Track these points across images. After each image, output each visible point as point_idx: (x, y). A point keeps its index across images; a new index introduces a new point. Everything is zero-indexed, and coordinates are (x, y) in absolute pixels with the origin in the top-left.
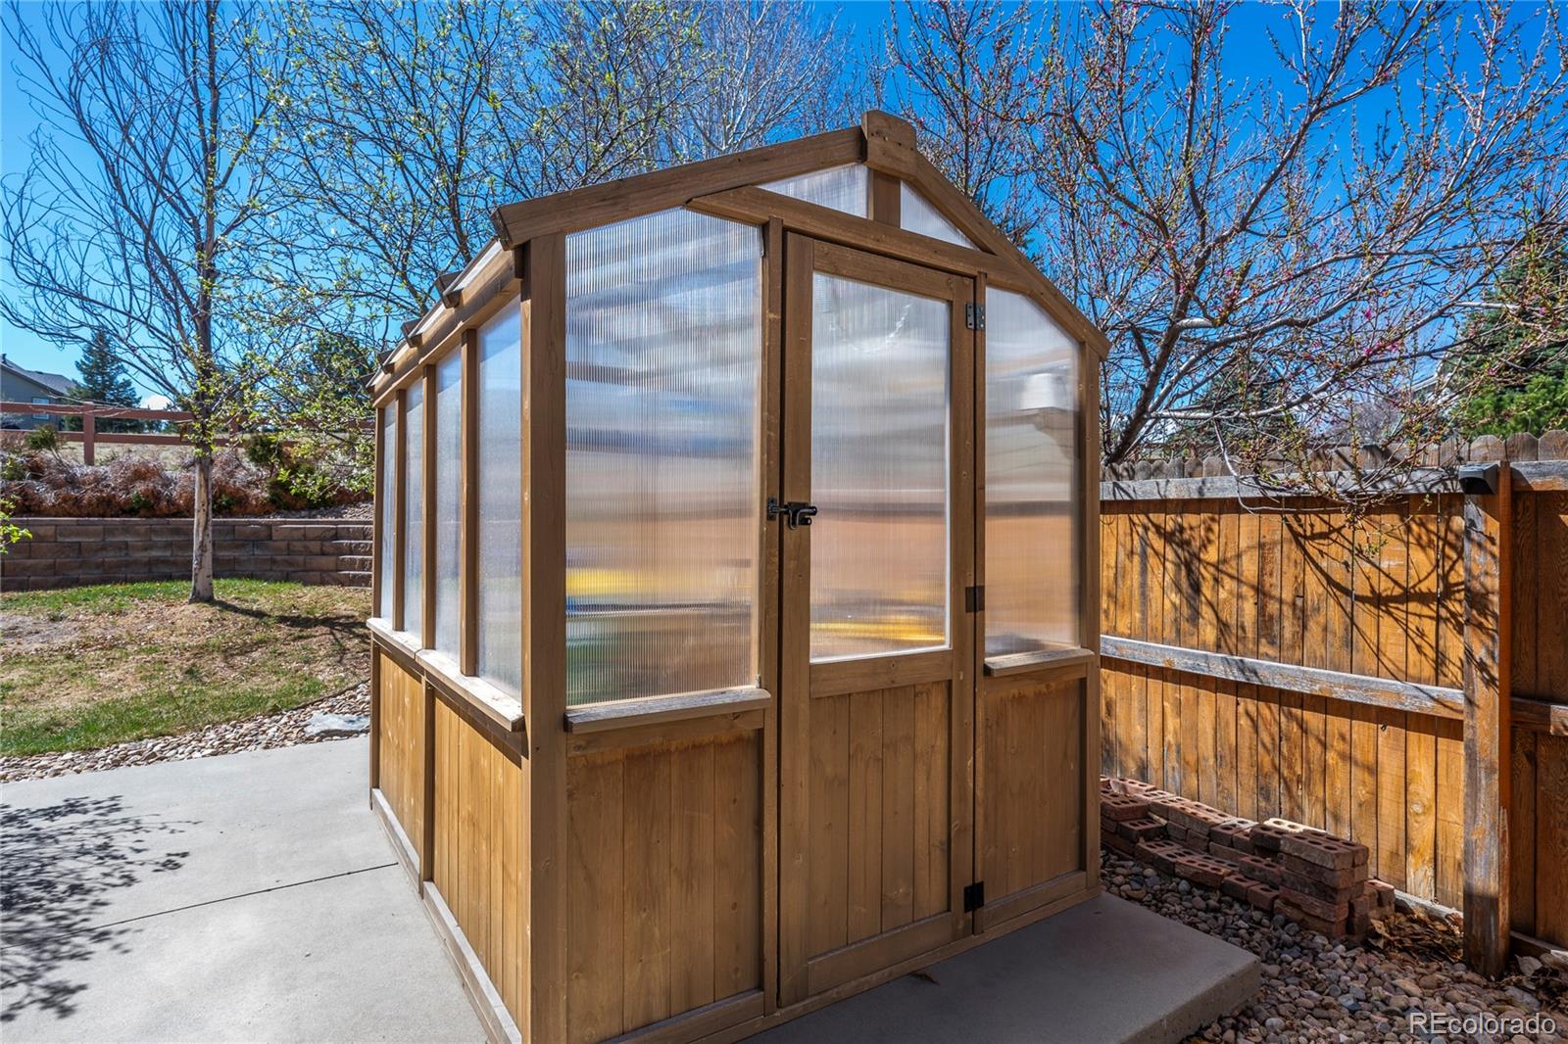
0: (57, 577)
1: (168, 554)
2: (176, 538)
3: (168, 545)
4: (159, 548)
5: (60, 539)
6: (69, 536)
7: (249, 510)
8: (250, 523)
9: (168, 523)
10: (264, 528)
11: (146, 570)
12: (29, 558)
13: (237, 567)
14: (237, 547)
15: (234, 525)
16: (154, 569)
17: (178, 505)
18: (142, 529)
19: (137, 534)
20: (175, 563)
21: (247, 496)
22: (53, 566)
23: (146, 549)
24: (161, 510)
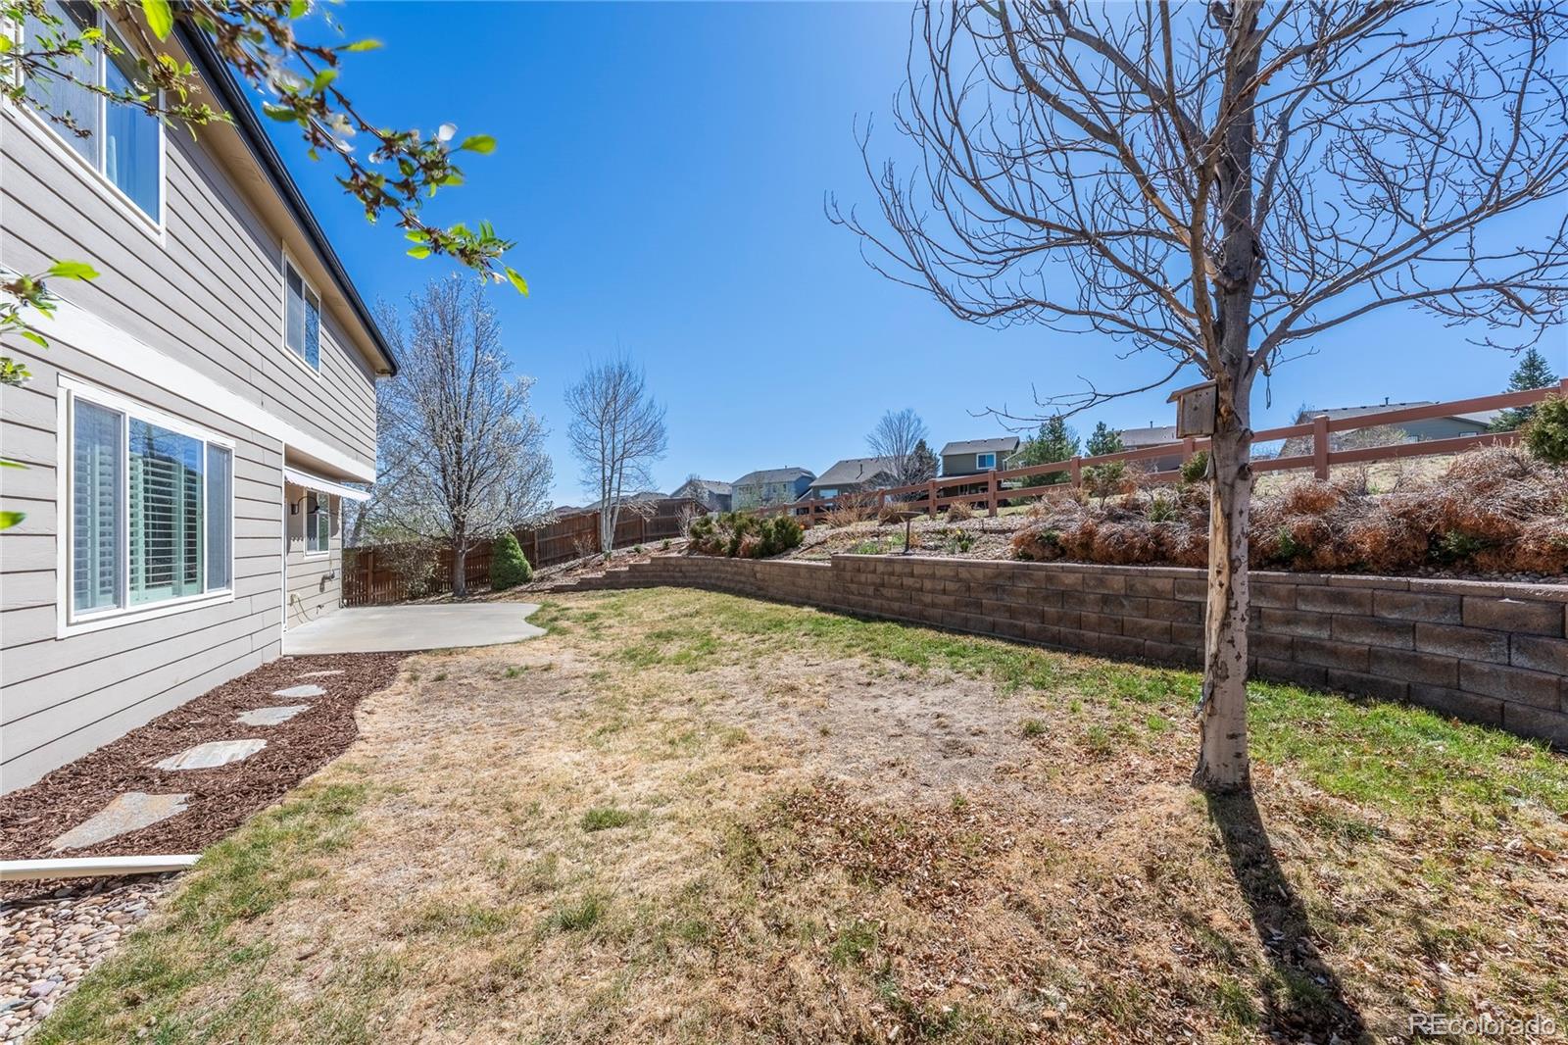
0: (1174, 646)
1: (1325, 634)
2: (1339, 609)
3: (1324, 621)
4: (1308, 623)
5: (1179, 596)
6: (1188, 593)
7: (1519, 562)
8: (1504, 593)
9: (1327, 583)
10: (1539, 608)
11: (1288, 654)
12: (1147, 617)
13: (1464, 684)
14: (1466, 642)
15: (1461, 596)
16: (1300, 657)
17: (1359, 552)
18: (1283, 590)
19: (1276, 597)
20: (1334, 653)
21: (1517, 534)
22: (1169, 631)
23: (1288, 622)
24: (1323, 559)
